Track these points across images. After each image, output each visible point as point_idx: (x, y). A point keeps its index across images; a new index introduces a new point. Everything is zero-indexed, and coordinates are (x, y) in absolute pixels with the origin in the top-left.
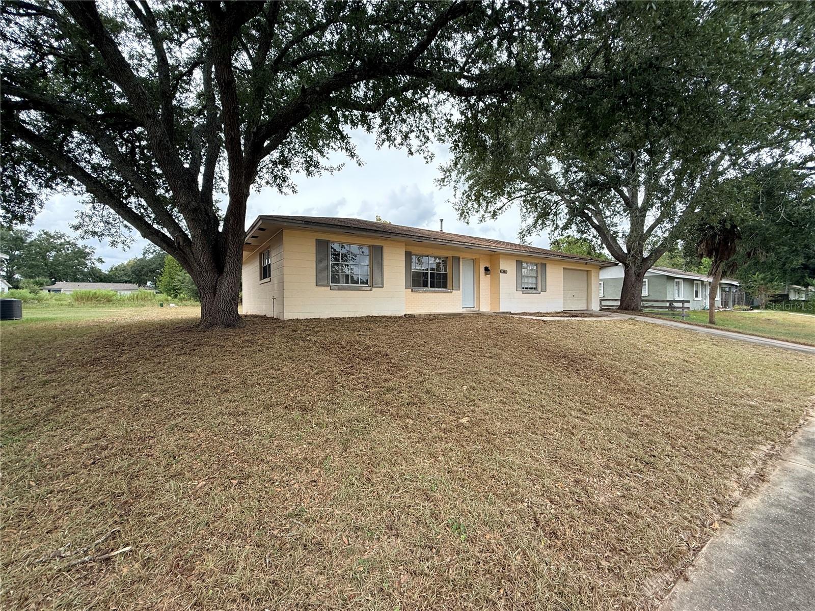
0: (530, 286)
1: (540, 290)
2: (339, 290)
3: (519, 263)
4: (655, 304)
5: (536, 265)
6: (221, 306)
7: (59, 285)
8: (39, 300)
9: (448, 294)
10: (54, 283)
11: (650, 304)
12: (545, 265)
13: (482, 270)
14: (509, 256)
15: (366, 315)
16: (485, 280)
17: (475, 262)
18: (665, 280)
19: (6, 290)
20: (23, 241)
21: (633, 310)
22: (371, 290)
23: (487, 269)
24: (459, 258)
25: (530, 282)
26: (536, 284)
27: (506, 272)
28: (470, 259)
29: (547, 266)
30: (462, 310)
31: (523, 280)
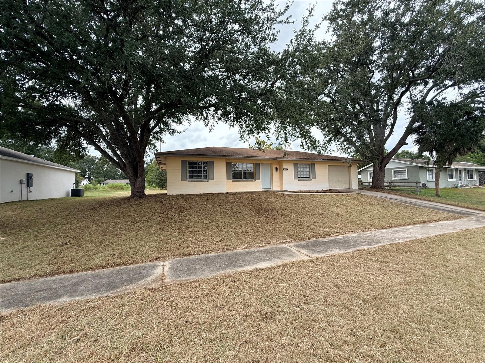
0: (305, 176)
1: (311, 178)
2: (192, 182)
3: (296, 165)
4: (401, 184)
5: (309, 165)
6: (137, 190)
7: (108, 181)
8: (96, 188)
9: (253, 182)
10: (105, 180)
11: (398, 184)
13: (274, 169)
16: (276, 175)
17: (271, 165)
18: (418, 169)
19: (88, 184)
20: (94, 161)
21: (378, 188)
22: (207, 181)
23: (276, 168)
24: (259, 164)
25: (305, 174)
26: (309, 175)
27: (286, 169)
28: (266, 164)
29: (316, 165)
30: (261, 190)
31: (299, 173)
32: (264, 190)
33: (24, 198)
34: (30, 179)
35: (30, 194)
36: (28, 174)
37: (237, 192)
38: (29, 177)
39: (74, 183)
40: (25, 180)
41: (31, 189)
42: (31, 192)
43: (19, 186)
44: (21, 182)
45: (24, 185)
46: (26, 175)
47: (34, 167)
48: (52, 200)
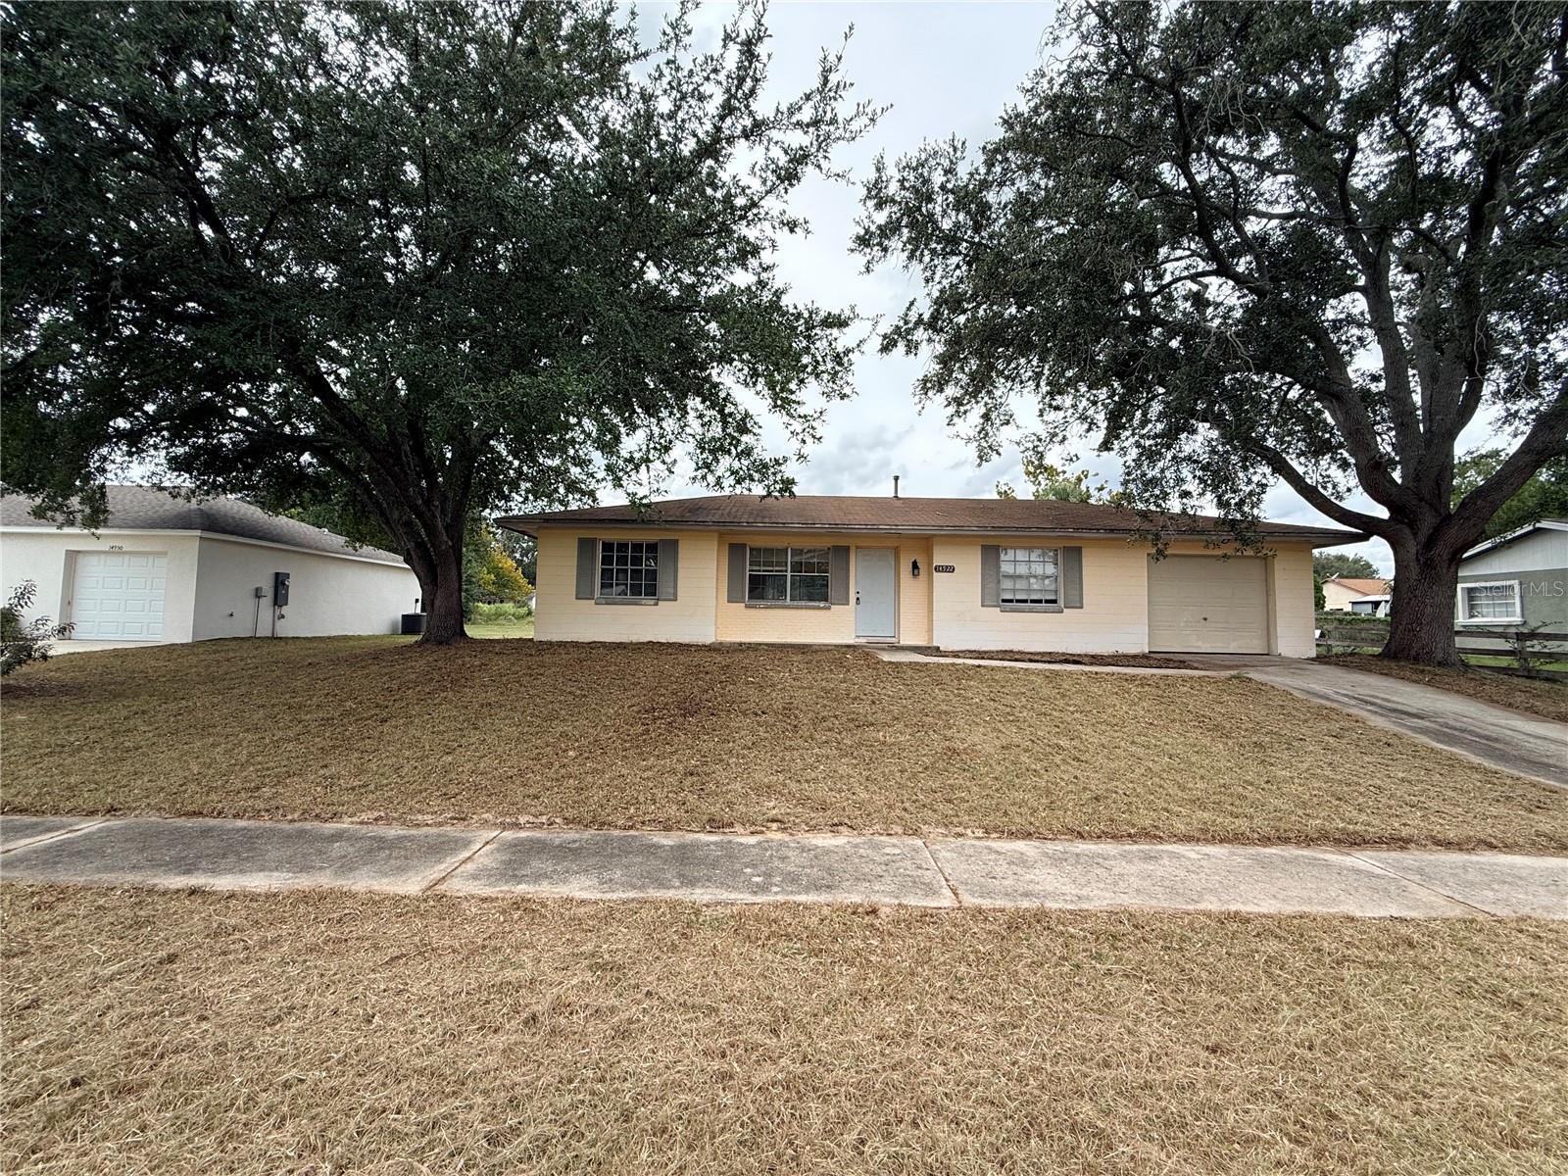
0: (1018, 597)
1: (1061, 603)
2: (607, 604)
3: (991, 553)
5: (1054, 551)
9: (823, 612)
12: (1078, 550)
13: (906, 568)
14: (957, 538)
15: (646, 640)
16: (910, 588)
17: (894, 554)
22: (657, 604)
23: (915, 566)
24: (847, 549)
25: (1037, 589)
26: (1056, 591)
27: (950, 569)
28: (879, 548)
29: (1084, 552)
30: (850, 640)
31: (1007, 584)
32: (862, 641)
33: (264, 631)
34: (281, 587)
35: (279, 623)
36: (277, 575)
37: (740, 644)
38: (280, 582)
39: (417, 601)
40: (268, 587)
41: (285, 610)
42: (283, 617)
43: (251, 602)
44: (258, 594)
45: (267, 602)
46: (273, 577)
47: (298, 557)
48: (346, 638)
